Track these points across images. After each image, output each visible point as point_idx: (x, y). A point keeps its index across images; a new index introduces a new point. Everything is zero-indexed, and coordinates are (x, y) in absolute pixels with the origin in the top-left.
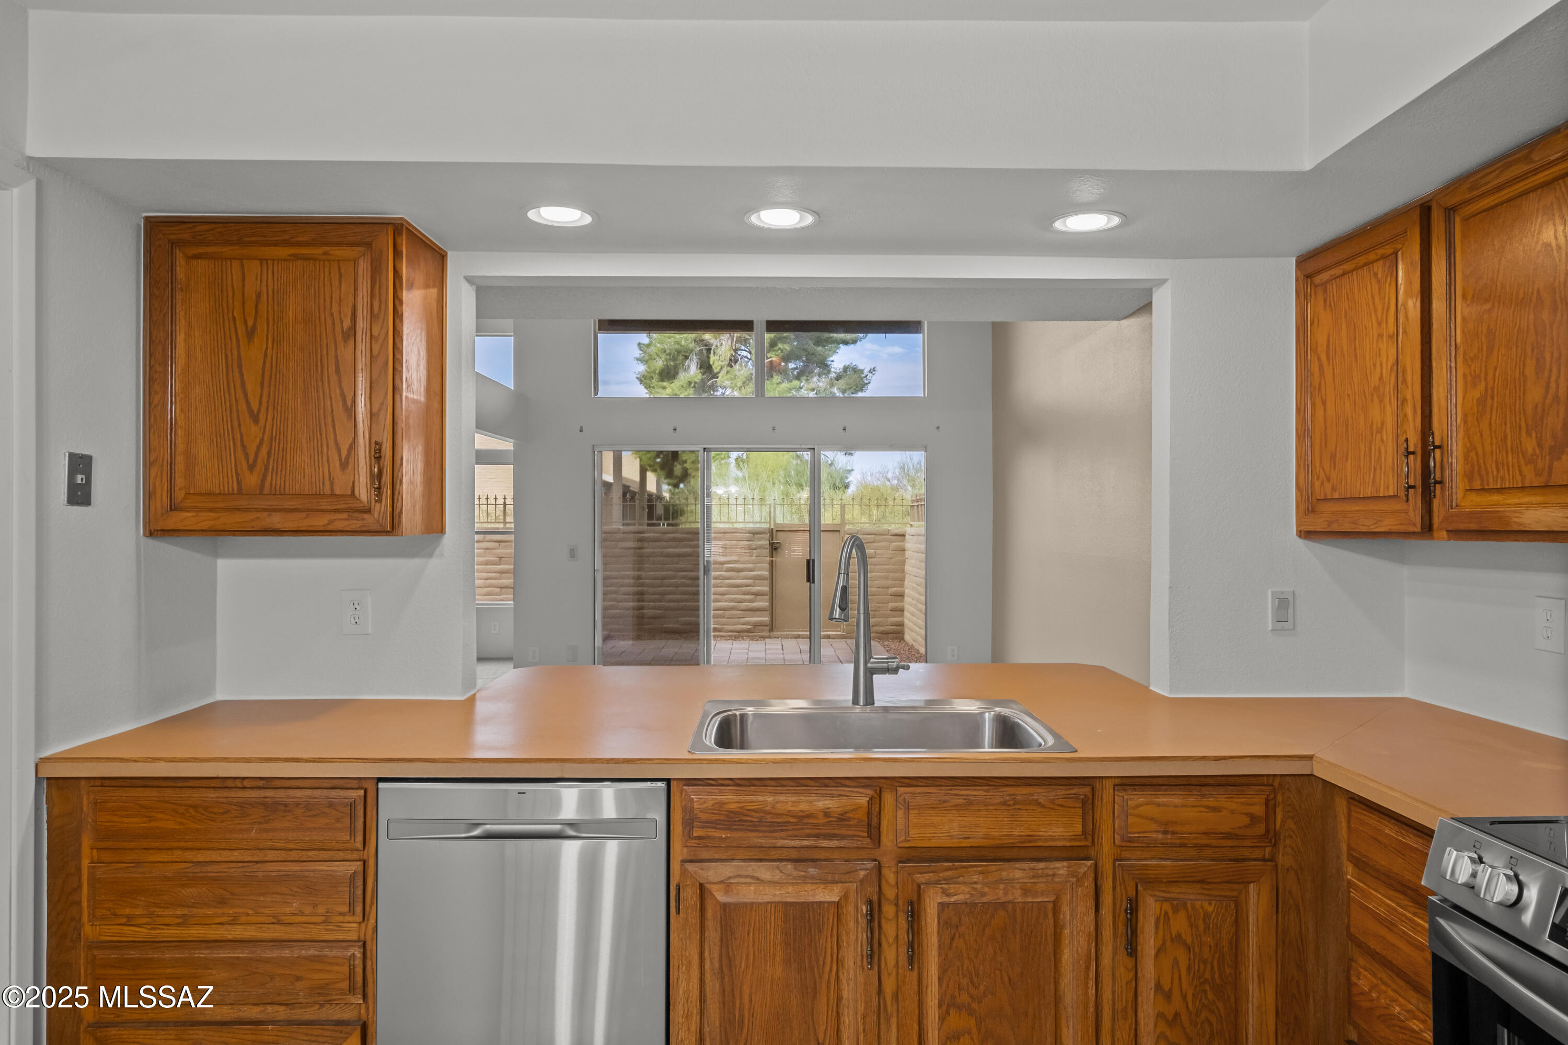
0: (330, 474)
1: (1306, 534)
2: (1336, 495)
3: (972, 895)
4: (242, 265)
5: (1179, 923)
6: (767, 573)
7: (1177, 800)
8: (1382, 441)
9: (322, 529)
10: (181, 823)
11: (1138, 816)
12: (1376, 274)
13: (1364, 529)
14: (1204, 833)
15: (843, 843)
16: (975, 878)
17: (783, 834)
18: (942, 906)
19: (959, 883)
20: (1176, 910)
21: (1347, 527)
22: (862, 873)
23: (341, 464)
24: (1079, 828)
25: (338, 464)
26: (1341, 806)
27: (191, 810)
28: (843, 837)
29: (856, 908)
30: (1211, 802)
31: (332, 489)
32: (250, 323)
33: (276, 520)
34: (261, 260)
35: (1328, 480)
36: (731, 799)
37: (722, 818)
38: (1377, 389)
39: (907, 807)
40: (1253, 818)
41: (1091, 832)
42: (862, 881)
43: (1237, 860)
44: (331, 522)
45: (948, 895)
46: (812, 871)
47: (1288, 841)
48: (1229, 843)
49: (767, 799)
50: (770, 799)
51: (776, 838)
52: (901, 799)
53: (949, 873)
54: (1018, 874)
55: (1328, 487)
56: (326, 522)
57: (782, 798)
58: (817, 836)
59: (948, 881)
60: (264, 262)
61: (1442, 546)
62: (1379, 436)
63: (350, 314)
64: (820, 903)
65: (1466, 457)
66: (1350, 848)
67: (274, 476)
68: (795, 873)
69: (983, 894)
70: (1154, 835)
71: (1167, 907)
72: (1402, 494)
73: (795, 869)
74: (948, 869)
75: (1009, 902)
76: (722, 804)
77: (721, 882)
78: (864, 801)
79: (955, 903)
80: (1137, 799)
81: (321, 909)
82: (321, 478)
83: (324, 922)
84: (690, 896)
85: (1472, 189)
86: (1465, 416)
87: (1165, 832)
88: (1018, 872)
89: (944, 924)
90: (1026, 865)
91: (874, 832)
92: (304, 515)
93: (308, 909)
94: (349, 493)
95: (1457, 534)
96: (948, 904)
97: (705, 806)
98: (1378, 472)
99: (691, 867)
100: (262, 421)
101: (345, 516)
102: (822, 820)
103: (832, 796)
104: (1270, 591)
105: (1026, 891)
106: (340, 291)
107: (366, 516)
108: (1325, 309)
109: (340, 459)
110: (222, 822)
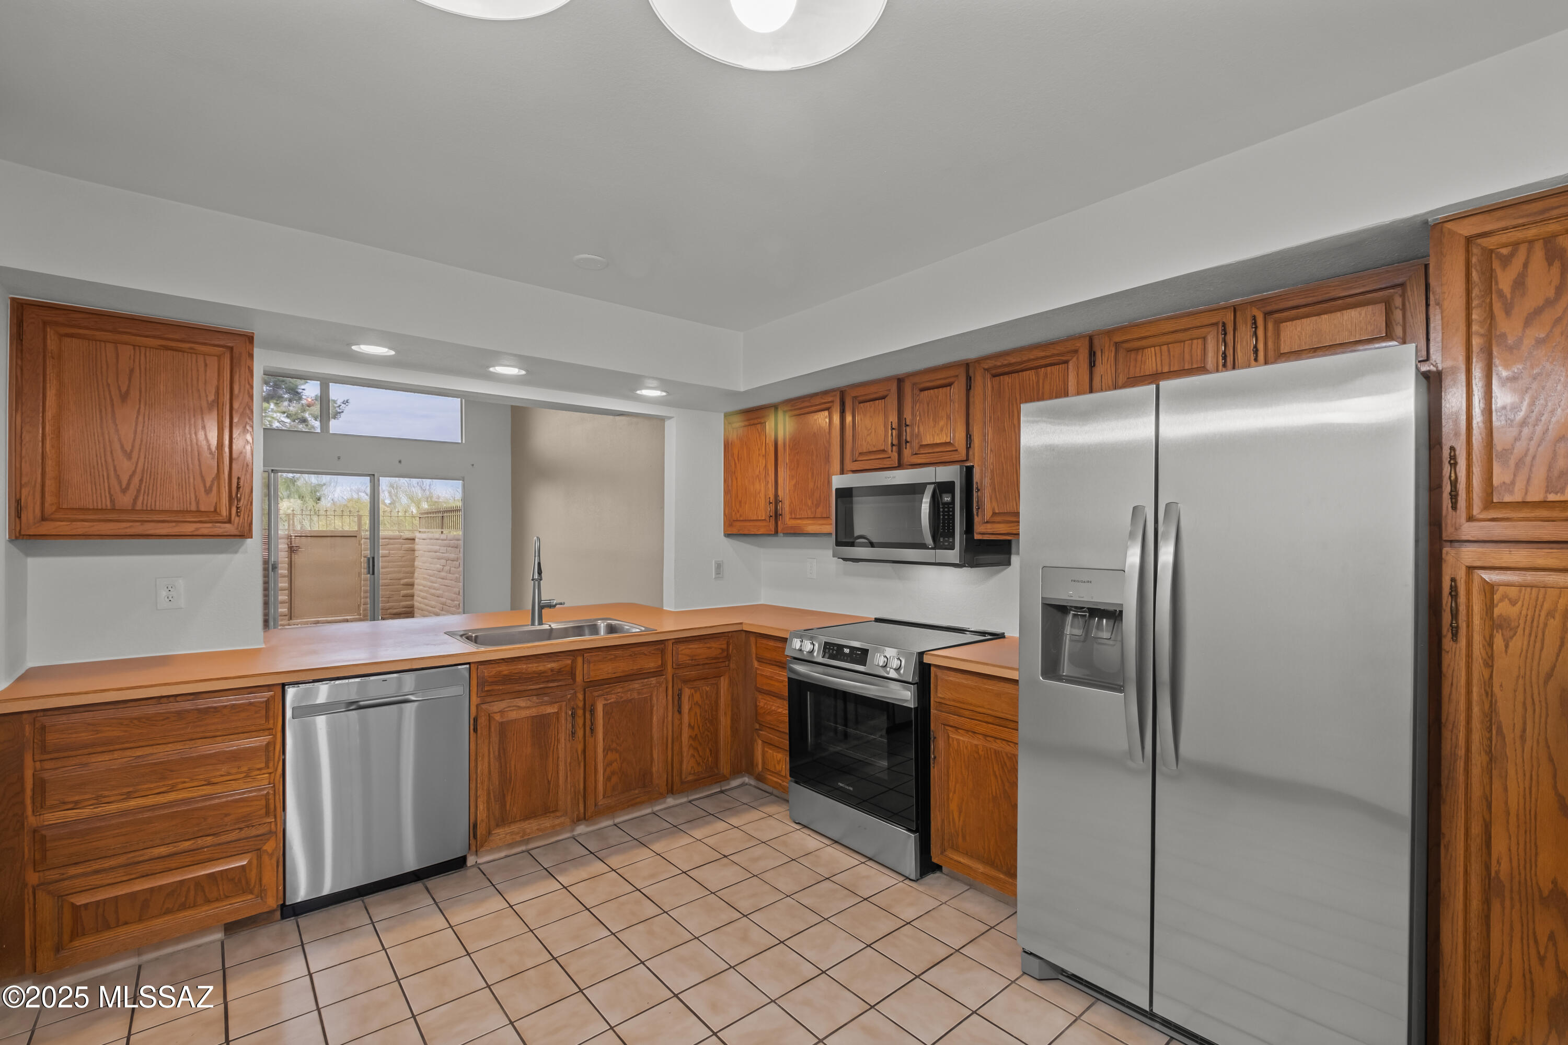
0: (196, 497)
2: (741, 519)
3: (617, 699)
4: (116, 348)
5: (697, 697)
6: (286, 572)
7: (696, 646)
8: (760, 498)
9: (190, 534)
11: (682, 654)
13: (753, 533)
14: (706, 658)
15: (560, 683)
16: (619, 690)
17: (531, 683)
18: (605, 705)
19: (612, 694)
20: (696, 692)
21: (746, 532)
22: (569, 696)
23: (206, 491)
24: (660, 663)
25: (202, 490)
26: (752, 640)
28: (560, 680)
29: (566, 713)
30: (708, 645)
31: (198, 507)
32: (124, 389)
34: (134, 346)
35: (737, 512)
36: (505, 669)
37: (500, 679)
38: (758, 476)
39: (589, 662)
40: (722, 649)
41: (664, 665)
42: (569, 700)
43: (716, 668)
44: (197, 530)
45: (607, 700)
46: (546, 698)
47: (734, 658)
48: (714, 661)
49: (523, 667)
50: (525, 666)
51: (527, 685)
52: (586, 659)
53: (608, 690)
54: (637, 686)
55: (738, 515)
56: (193, 529)
57: (530, 666)
58: (548, 682)
59: (608, 693)
60: (137, 348)
61: (781, 539)
63: (214, 391)
64: (549, 714)
65: (790, 506)
66: (756, 654)
68: (537, 701)
69: (622, 697)
70: (687, 662)
71: (693, 691)
72: (768, 519)
73: (537, 699)
74: (607, 688)
75: (633, 699)
76: (500, 672)
77: (499, 712)
78: (569, 662)
79: (610, 703)
80: (682, 647)
81: (245, 769)
83: (245, 777)
84: (482, 721)
85: (792, 406)
86: (789, 491)
87: (692, 660)
88: (636, 685)
89: (606, 713)
90: (639, 681)
91: (573, 675)
92: (173, 524)
94: (213, 510)
95: (787, 534)
96: (607, 704)
97: (491, 674)
99: (484, 706)
100: (135, 459)
101: (209, 525)
102: (550, 674)
103: (554, 661)
105: (639, 694)
106: (206, 376)
107: (227, 525)
108: (737, 439)
109: (205, 487)
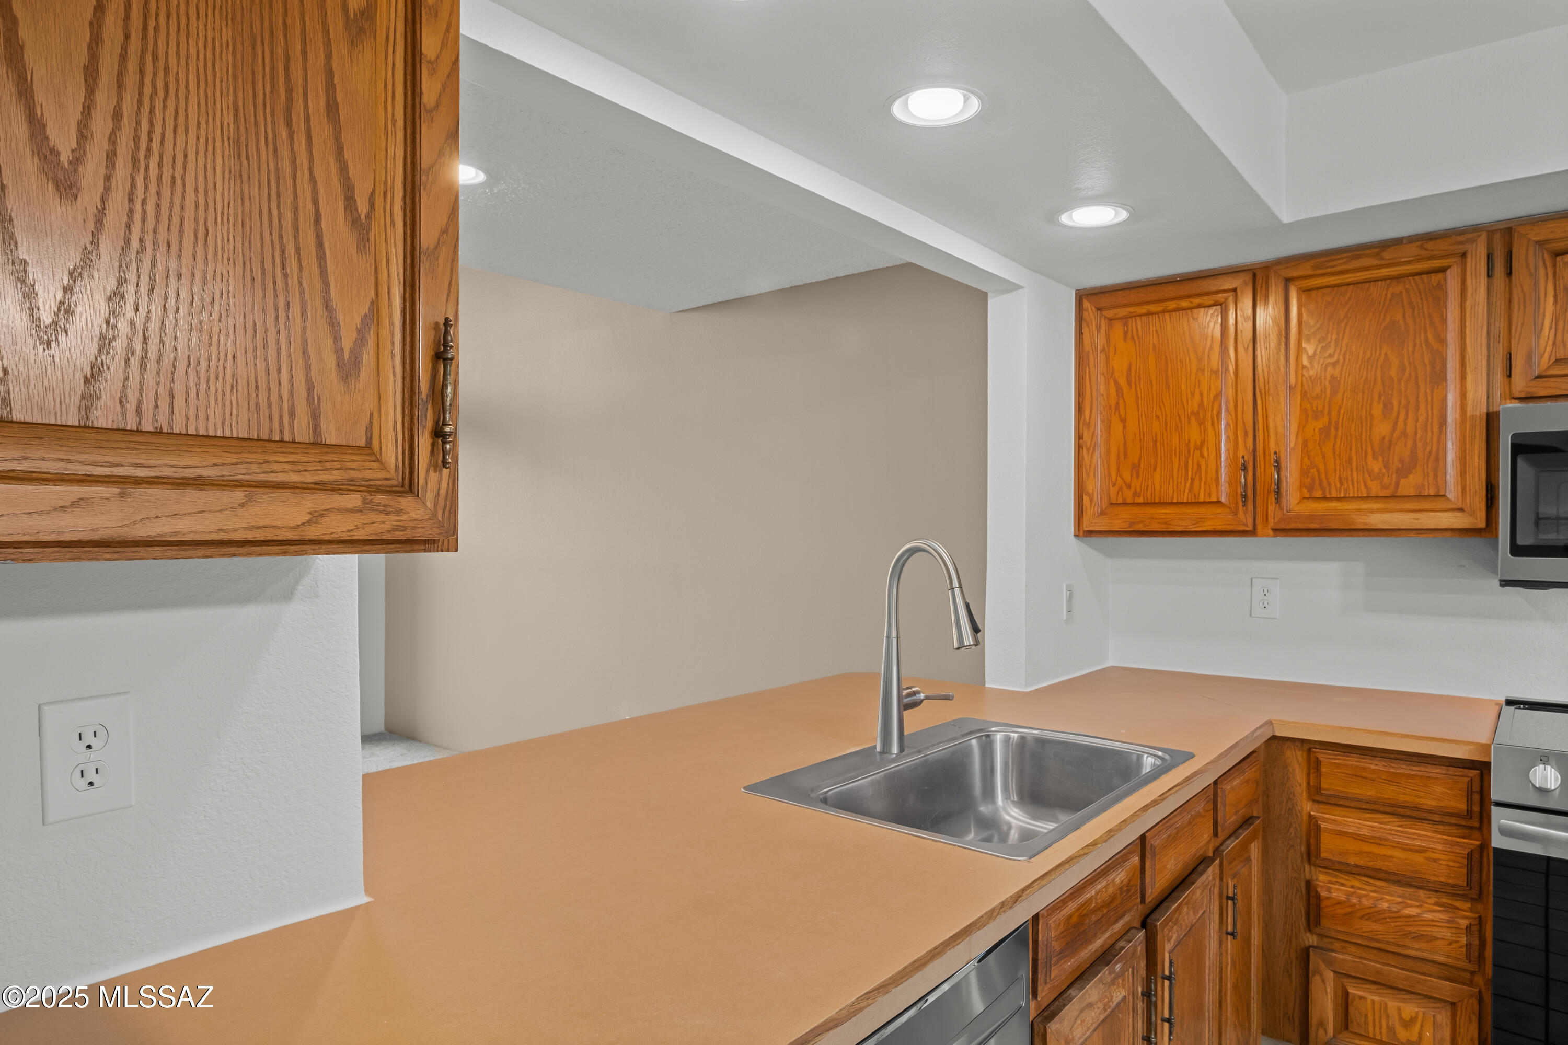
0: (310, 388)
1: (1088, 534)
2: (1140, 500)
7: (1238, 781)
8: (1202, 456)
9: (291, 536)
11: (1228, 804)
12: (1195, 320)
13: (1176, 529)
15: (1126, 919)
21: (1156, 527)
22: (1139, 949)
23: (340, 365)
25: (330, 361)
28: (1128, 912)
29: (1134, 993)
31: (316, 428)
39: (1154, 854)
44: (316, 517)
49: (1091, 894)
62: (1198, 452)
65: (1300, 472)
73: (1110, 973)
80: (1227, 789)
82: (286, 396)
92: (239, 495)
98: (1196, 483)
101: (353, 500)
104: (1065, 586)
107: (405, 502)
108: (1125, 340)
109: (338, 351)
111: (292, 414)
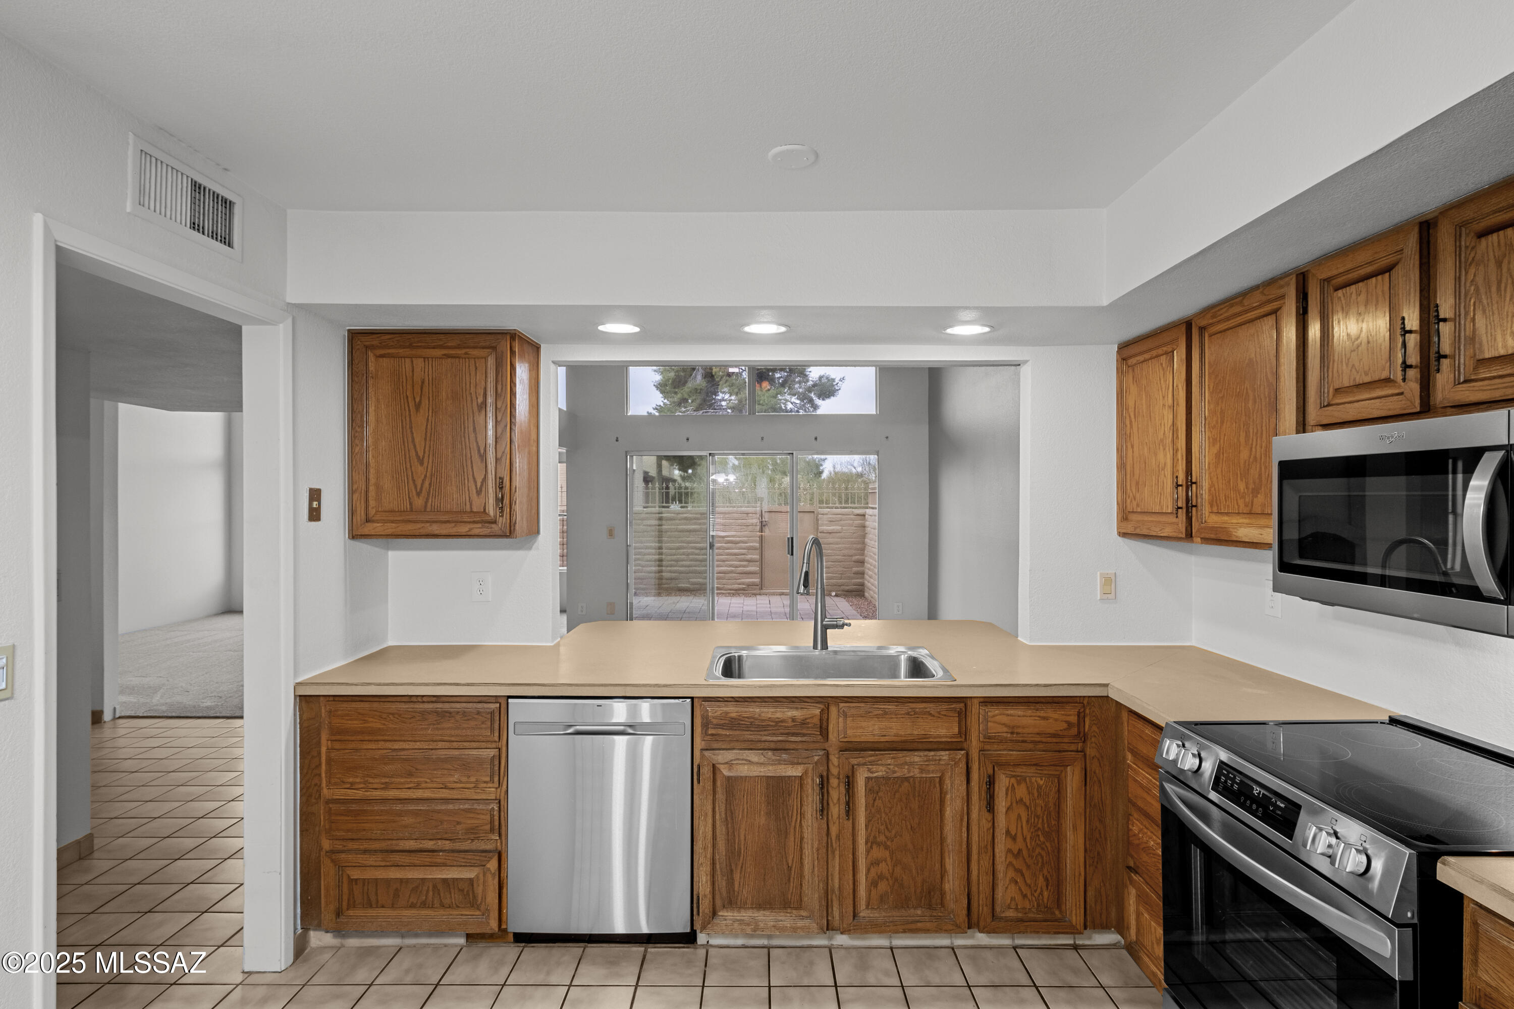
0: (470, 498)
1: (1123, 535)
2: (1139, 510)
3: (887, 773)
4: (412, 362)
5: (1021, 791)
6: (758, 545)
7: (1020, 713)
8: (1165, 476)
9: (465, 534)
10: (384, 724)
11: (994, 722)
12: (1162, 364)
13: (1154, 534)
14: (1038, 734)
15: (804, 739)
16: (889, 761)
17: (766, 733)
18: (868, 779)
19: (878, 765)
20: (1019, 783)
21: (1145, 532)
22: (816, 758)
23: (477, 492)
24: (956, 730)
25: (475, 491)
26: (1125, 715)
27: (391, 716)
28: (804, 735)
29: (813, 780)
30: (1042, 714)
31: (471, 508)
32: (417, 400)
33: (435, 528)
34: (424, 358)
35: (1135, 499)
36: (733, 710)
37: (727, 722)
38: (1162, 441)
39: (845, 716)
40: (1070, 724)
41: (964, 732)
42: (816, 763)
43: (1059, 751)
44: (470, 530)
45: (872, 773)
46: (784, 756)
47: (1093, 739)
48: (1054, 740)
49: (755, 710)
50: (758, 710)
51: (761, 735)
52: (841, 711)
53: (873, 758)
54: (917, 759)
55: (1135, 503)
56: (467, 530)
57: (765, 710)
58: (788, 734)
59: (872, 763)
60: (426, 359)
62: (1163, 472)
63: (482, 393)
64: (789, 777)
65: (1210, 490)
66: (1129, 743)
67: (433, 499)
68: (774, 758)
69: (894, 772)
70: (1005, 735)
71: (1013, 780)
72: (1174, 512)
73: (773, 755)
74: (871, 756)
75: (911, 777)
76: (727, 713)
77: (726, 763)
78: (818, 712)
79: (876, 777)
80: (994, 711)
81: (473, 779)
82: (464, 501)
83: (474, 787)
84: (706, 771)
85: (1213, 317)
86: (1209, 464)
87: (1012, 733)
89: (869, 791)
90: (921, 753)
91: (824, 731)
92: (453, 525)
93: (464, 779)
94: (482, 510)
95: (1207, 540)
96: (872, 778)
97: (716, 714)
98: (1162, 496)
99: (707, 753)
100: (425, 464)
101: (480, 525)
102: (790, 724)
103: (797, 708)
104: (1098, 573)
105: (922, 771)
106: (476, 378)
107: (493, 526)
108: (1133, 383)
109: (476, 488)
110: (410, 723)
111: (466, 505)
